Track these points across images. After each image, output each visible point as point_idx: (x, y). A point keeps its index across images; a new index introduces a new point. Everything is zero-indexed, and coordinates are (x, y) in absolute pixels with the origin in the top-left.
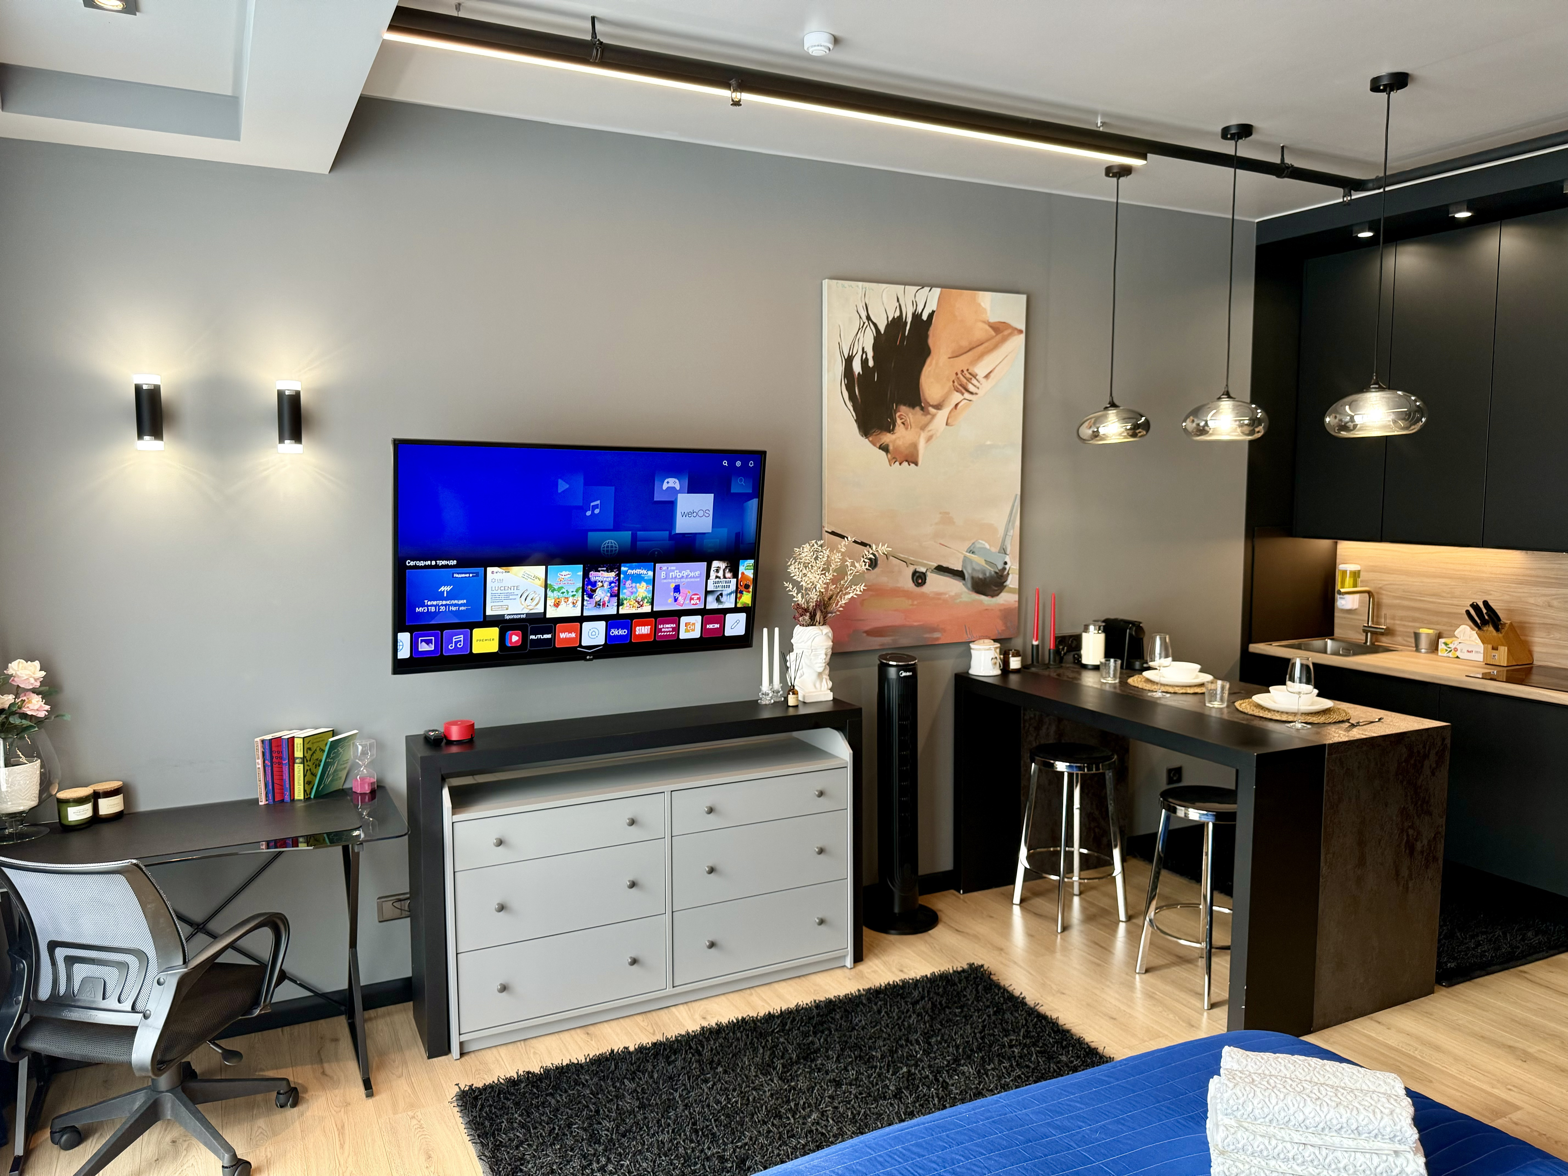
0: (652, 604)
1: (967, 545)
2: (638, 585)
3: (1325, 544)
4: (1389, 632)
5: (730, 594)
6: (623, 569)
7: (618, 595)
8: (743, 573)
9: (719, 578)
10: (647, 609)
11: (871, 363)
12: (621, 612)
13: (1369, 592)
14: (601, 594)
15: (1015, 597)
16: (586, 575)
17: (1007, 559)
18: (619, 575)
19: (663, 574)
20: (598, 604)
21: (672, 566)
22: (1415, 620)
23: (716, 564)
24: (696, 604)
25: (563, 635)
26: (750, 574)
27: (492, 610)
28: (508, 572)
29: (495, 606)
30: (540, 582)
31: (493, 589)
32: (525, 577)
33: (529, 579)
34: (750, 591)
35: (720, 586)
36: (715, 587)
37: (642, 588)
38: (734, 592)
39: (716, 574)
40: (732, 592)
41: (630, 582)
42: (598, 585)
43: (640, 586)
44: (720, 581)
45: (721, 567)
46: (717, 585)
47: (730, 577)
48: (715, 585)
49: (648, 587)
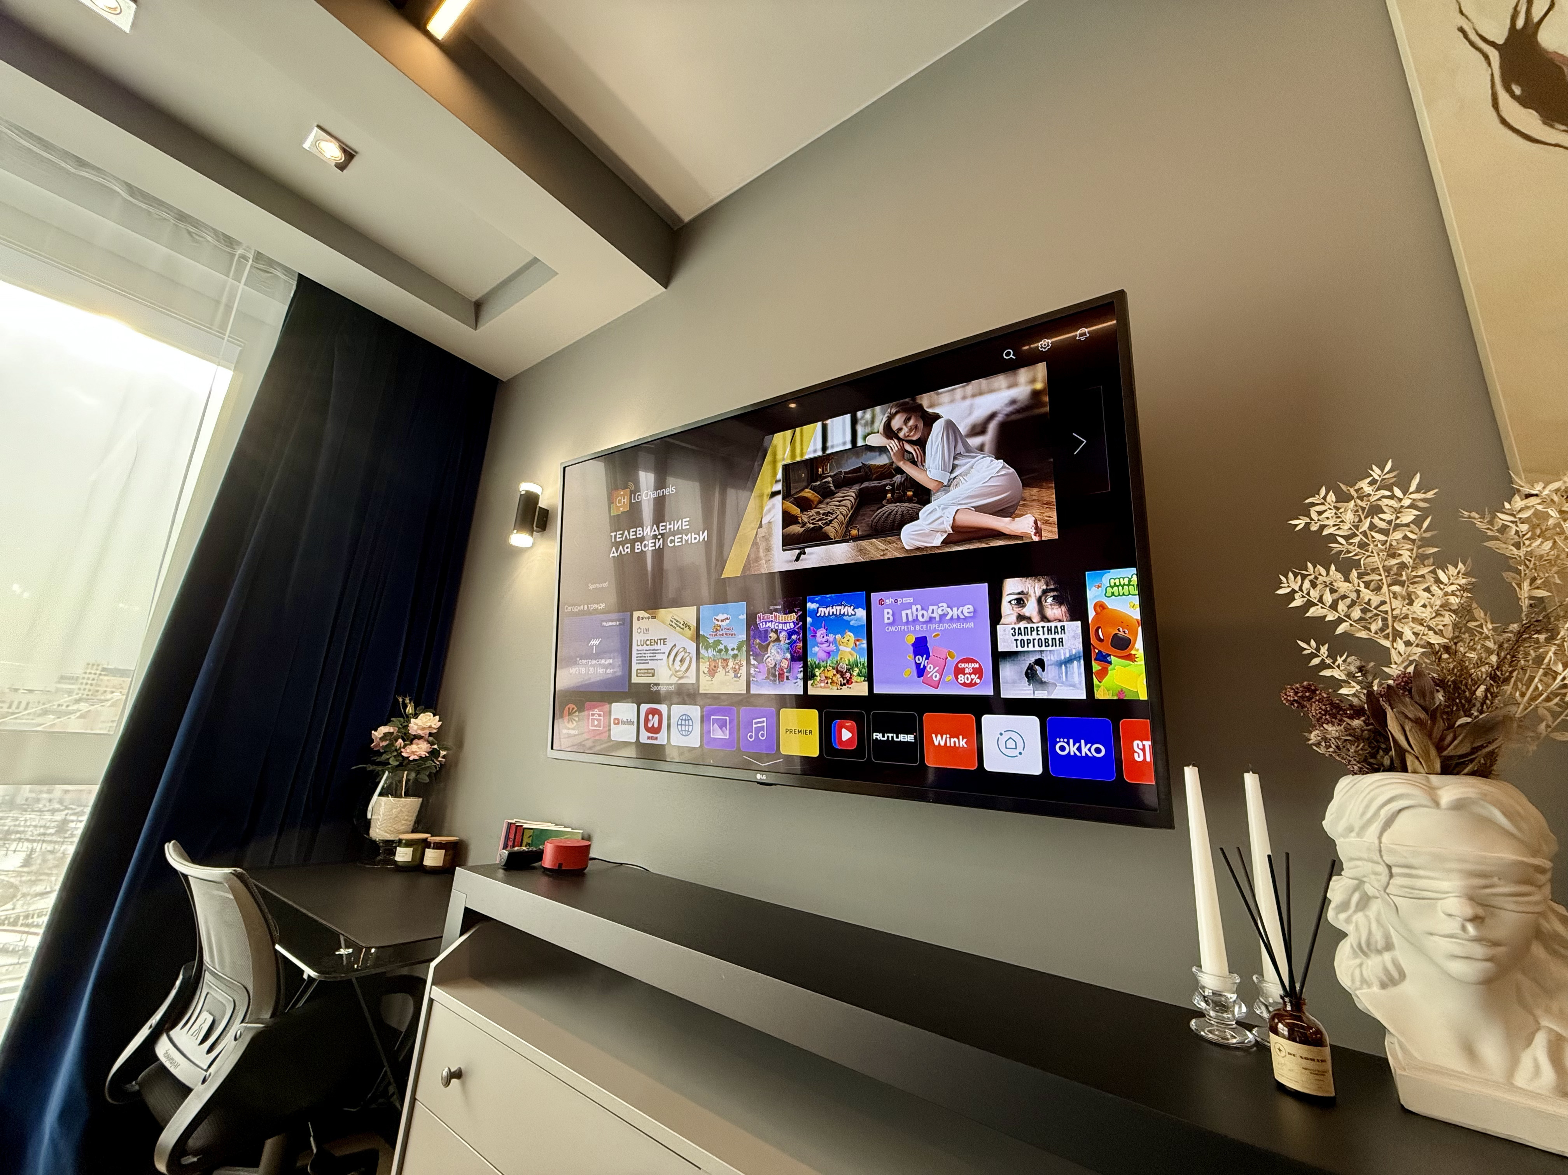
0: (870, 679)
2: (838, 636)
5: (1069, 661)
6: (810, 606)
7: (803, 657)
8: (1100, 607)
9: (1029, 619)
10: (860, 689)
12: (812, 691)
16: (751, 620)
18: (802, 619)
19: (888, 615)
21: (906, 596)
24: (972, 685)
26: (1128, 607)
27: (637, 676)
28: (655, 617)
29: (640, 669)
30: (691, 633)
31: (639, 644)
32: (673, 624)
33: (678, 628)
34: (1135, 655)
35: (1034, 640)
36: (1019, 642)
37: (847, 644)
38: (1080, 657)
39: (1018, 610)
40: (1073, 657)
41: (825, 631)
42: (770, 637)
43: (845, 640)
44: (1031, 628)
45: (1031, 592)
46: (1025, 638)
47: (1061, 618)
48: (1020, 638)
49: (858, 643)
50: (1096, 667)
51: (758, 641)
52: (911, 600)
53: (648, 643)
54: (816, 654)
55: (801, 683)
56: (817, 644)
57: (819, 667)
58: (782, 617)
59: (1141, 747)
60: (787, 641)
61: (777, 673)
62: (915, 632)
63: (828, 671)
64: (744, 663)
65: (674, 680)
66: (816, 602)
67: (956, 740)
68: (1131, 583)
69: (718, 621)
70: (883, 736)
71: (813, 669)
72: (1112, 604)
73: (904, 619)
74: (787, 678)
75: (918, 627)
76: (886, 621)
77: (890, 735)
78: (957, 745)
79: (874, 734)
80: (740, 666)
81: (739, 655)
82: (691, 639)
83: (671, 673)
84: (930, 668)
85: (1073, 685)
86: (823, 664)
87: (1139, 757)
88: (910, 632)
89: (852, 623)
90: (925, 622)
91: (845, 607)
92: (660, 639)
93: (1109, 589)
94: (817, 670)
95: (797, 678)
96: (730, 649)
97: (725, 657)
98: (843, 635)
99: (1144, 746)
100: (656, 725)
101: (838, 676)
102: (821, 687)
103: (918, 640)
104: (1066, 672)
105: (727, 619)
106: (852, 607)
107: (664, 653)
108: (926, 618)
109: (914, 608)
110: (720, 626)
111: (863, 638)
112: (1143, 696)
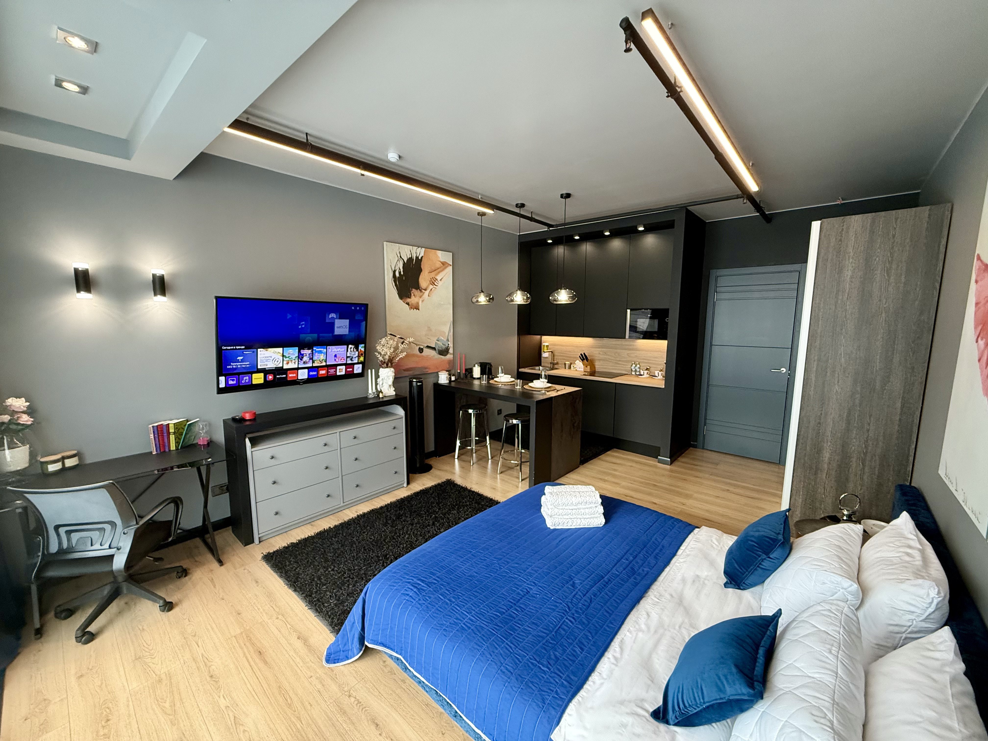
0: (326, 362)
1: (436, 338)
2: (320, 354)
3: (539, 336)
4: (557, 364)
5: (356, 357)
6: (314, 348)
7: (312, 359)
8: (360, 350)
9: (352, 351)
10: (324, 364)
11: (402, 273)
12: (314, 365)
13: (552, 352)
14: (305, 359)
15: (452, 356)
16: (299, 351)
17: (449, 343)
18: (312, 351)
19: (330, 350)
20: (304, 363)
21: (333, 347)
22: (564, 359)
23: (350, 346)
24: (343, 362)
25: (290, 375)
26: (363, 349)
27: (260, 366)
28: (267, 351)
30: (280, 354)
31: (261, 358)
32: (274, 352)
51: (301, 356)
53: (265, 357)
63: (317, 361)
65: (275, 366)
92: (269, 356)
94: (314, 361)
105: (292, 351)
107: (271, 360)
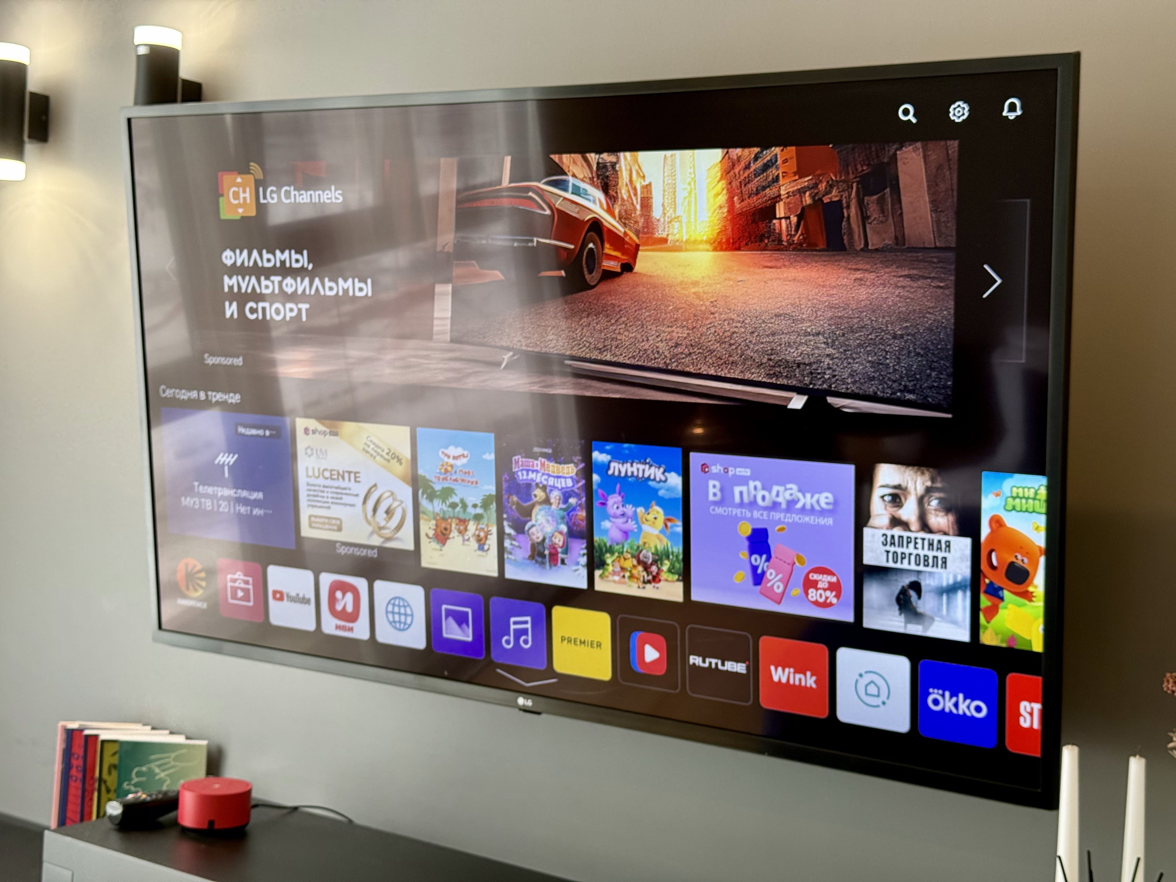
0: (686, 579)
2: (640, 510)
5: (951, 590)
6: (599, 457)
7: (587, 534)
8: (997, 522)
9: (905, 525)
10: (671, 591)
12: (600, 586)
14: (544, 524)
16: (504, 464)
19: (713, 488)
24: (826, 605)
27: (311, 526)
28: (336, 434)
29: (316, 517)
30: (402, 469)
31: (310, 473)
32: (370, 450)
33: (378, 458)
34: (1032, 593)
35: (910, 554)
36: (891, 555)
37: (654, 523)
38: (966, 587)
39: (892, 510)
40: (958, 585)
41: (620, 498)
42: (535, 496)
43: (650, 517)
44: (908, 538)
45: (911, 486)
46: (899, 550)
47: (946, 529)
48: (892, 549)
49: (669, 524)
50: (985, 601)
51: (515, 498)
52: (747, 472)
53: (327, 474)
54: (606, 532)
55: (584, 572)
56: (607, 517)
57: (611, 551)
58: (553, 467)
59: (1029, 710)
60: (564, 506)
61: (547, 552)
62: (751, 520)
63: (625, 559)
64: (494, 530)
65: (376, 541)
66: (608, 452)
67: (802, 676)
68: (1038, 497)
69: (449, 457)
70: (704, 662)
71: (602, 554)
72: (1012, 521)
73: (737, 499)
74: (563, 562)
75: (756, 514)
76: (711, 498)
77: (714, 661)
78: (803, 684)
79: (691, 657)
80: (488, 534)
81: (485, 516)
82: (404, 479)
83: (370, 529)
84: (771, 574)
85: (955, 622)
86: (617, 548)
87: (1025, 721)
88: (745, 518)
89: (661, 493)
90: (766, 508)
91: (651, 466)
92: (350, 473)
93: (1010, 500)
94: (608, 555)
95: (578, 564)
96: (470, 505)
97: (462, 516)
98: (647, 507)
99: (1032, 709)
100: (350, 609)
101: (640, 568)
102: (614, 581)
103: (755, 531)
104: (948, 603)
105: (463, 456)
106: (662, 470)
107: (357, 495)
108: (767, 503)
109: (752, 484)
110: (452, 466)
111: (678, 518)
112: (1038, 646)
